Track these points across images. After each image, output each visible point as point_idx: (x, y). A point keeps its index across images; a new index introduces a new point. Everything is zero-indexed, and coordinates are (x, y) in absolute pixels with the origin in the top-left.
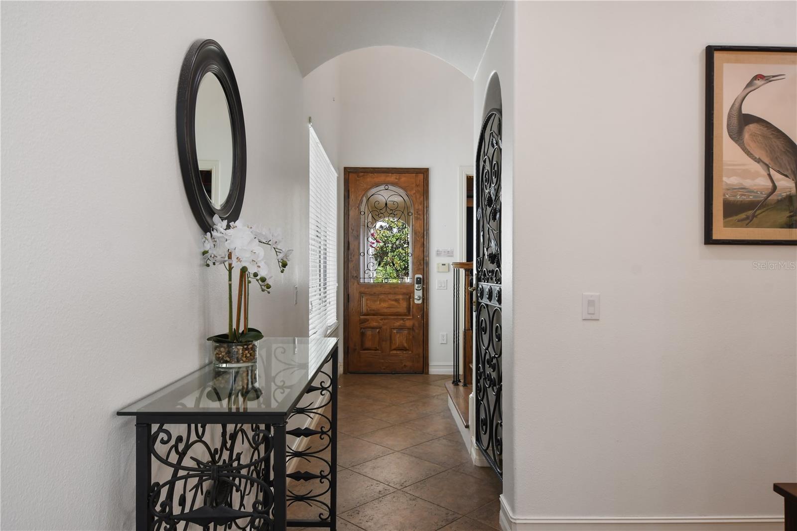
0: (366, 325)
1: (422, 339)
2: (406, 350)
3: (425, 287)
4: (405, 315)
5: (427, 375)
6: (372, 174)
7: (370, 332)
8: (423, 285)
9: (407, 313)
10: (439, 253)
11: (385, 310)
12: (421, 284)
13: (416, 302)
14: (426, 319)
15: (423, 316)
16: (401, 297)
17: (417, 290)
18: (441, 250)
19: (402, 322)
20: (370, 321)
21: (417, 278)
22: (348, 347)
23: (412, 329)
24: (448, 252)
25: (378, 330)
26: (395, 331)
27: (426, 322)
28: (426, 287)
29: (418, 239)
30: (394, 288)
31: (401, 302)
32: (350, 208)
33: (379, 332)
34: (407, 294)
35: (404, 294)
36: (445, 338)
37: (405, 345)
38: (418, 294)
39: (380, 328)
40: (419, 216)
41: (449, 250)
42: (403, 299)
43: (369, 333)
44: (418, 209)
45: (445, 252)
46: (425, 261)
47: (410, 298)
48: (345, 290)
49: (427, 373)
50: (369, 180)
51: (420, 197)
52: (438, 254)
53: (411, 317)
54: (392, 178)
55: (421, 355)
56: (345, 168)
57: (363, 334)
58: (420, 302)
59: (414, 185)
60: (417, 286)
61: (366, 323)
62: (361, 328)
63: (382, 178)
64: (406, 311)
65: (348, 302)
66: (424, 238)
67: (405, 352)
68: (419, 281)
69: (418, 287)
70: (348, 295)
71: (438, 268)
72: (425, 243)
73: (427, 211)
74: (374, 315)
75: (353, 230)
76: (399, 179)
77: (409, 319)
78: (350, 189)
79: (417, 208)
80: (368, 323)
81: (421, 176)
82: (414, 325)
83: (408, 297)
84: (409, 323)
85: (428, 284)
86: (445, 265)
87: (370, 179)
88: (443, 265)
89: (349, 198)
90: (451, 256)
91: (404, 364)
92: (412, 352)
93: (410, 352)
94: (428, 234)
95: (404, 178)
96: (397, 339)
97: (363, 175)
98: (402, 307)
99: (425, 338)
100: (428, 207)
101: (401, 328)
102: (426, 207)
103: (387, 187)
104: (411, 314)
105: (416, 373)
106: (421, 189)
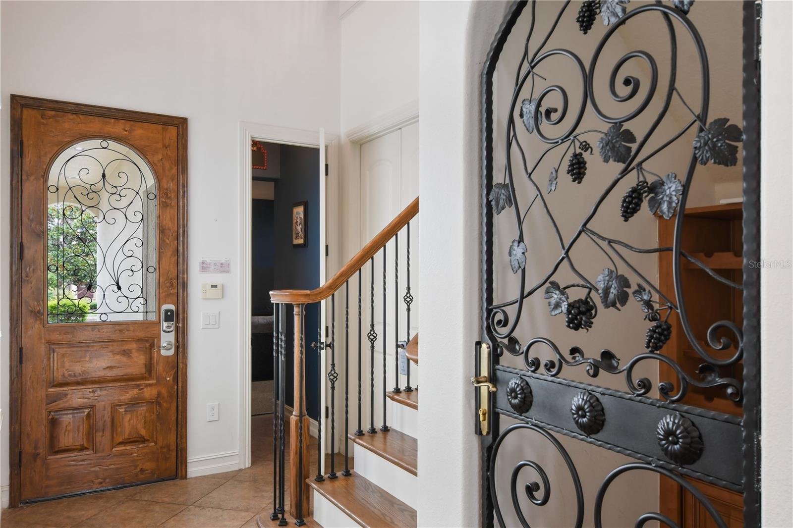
0: (61, 404)
1: (174, 418)
2: (143, 440)
3: (180, 325)
4: (143, 378)
5: (184, 481)
6: (74, 116)
7: (70, 416)
8: (177, 322)
9: (147, 375)
10: (204, 267)
11: (102, 373)
12: (173, 321)
13: (164, 353)
14: (183, 382)
15: (176, 378)
16: (134, 346)
17: (164, 331)
18: (208, 261)
19: (136, 391)
20: (69, 396)
21: (167, 311)
22: (20, 453)
23: (157, 401)
24: (222, 264)
25: (87, 411)
26: (122, 410)
27: (182, 387)
28: (183, 327)
29: (168, 242)
30: (121, 330)
31: (135, 354)
32: (24, 177)
33: (88, 415)
34: (147, 341)
35: (140, 340)
36: (216, 410)
37: (143, 432)
38: (167, 339)
39: (92, 407)
40: (168, 201)
41: (223, 261)
42: (138, 350)
43: (67, 419)
44: (167, 189)
45: (215, 264)
46: (181, 280)
47: (152, 346)
48: (14, 339)
49: (185, 477)
50: (67, 125)
51: (171, 168)
52: (202, 269)
53: (154, 381)
54: (119, 128)
55: (173, 447)
56: (14, 97)
57: (54, 423)
58: (171, 352)
59: (160, 145)
60: (165, 324)
61: (61, 402)
62: (50, 412)
63: (96, 124)
64: (143, 371)
65: (21, 362)
66: (178, 239)
67: (141, 446)
68: (168, 318)
69: (168, 327)
70: (21, 349)
71: (205, 291)
72: (181, 248)
73: (184, 192)
74: (78, 383)
75: (32, 221)
76: (130, 131)
77: (150, 385)
78: (25, 140)
79: (165, 186)
80: (65, 400)
81: (173, 131)
82: (159, 395)
83: (148, 345)
84: (149, 393)
85: (185, 320)
86: (216, 286)
87: (68, 123)
88: (213, 286)
89: (22, 157)
90: (228, 272)
91: (140, 467)
92: (156, 444)
93: (152, 444)
94: (185, 233)
95: (139, 131)
96: (127, 424)
97: (54, 117)
98: (137, 363)
99: (180, 416)
100: (185, 185)
101: (134, 403)
102: (183, 186)
103: (104, 144)
104: (154, 374)
105: (163, 480)
106: (172, 153)
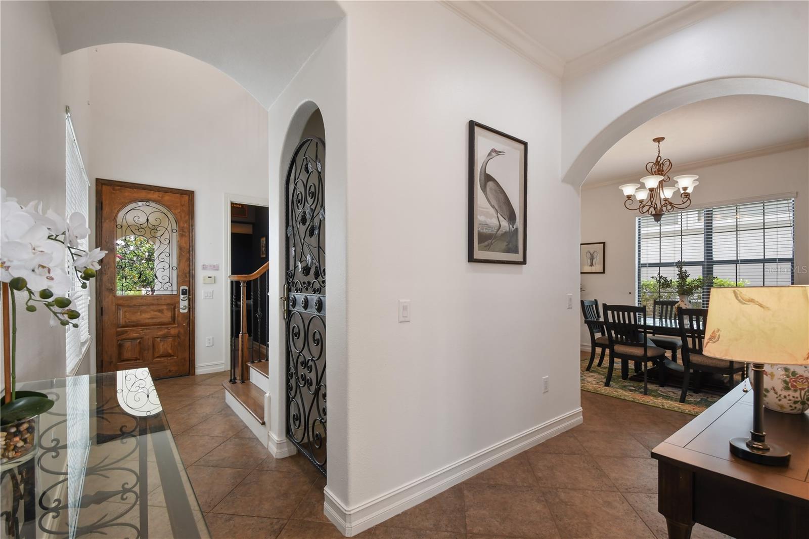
0: (124, 336)
1: (188, 345)
2: (170, 356)
3: (191, 297)
4: (170, 324)
5: (194, 376)
6: (131, 189)
7: (130, 343)
8: (189, 295)
9: (172, 322)
10: (204, 267)
11: (147, 321)
12: (186, 294)
13: (181, 311)
14: (192, 326)
15: (189, 324)
16: (165, 307)
17: (182, 300)
18: (206, 264)
19: (166, 330)
20: (129, 333)
21: (183, 290)
22: (102, 361)
23: (178, 336)
24: (214, 266)
25: (139, 341)
26: (158, 340)
27: (192, 328)
28: (192, 298)
29: (183, 254)
30: (157, 299)
31: (165, 311)
32: (103, 220)
33: (140, 342)
34: (172, 305)
35: (168, 304)
36: (211, 341)
37: (170, 351)
38: (183, 304)
39: (141, 338)
40: (184, 234)
41: (215, 264)
42: (167, 309)
43: (128, 344)
44: (183, 227)
45: (210, 266)
46: (191, 274)
47: (175, 308)
48: (98, 303)
49: (194, 374)
50: (127, 194)
51: (185, 217)
52: (203, 268)
53: (176, 326)
54: (156, 195)
55: (187, 359)
56: (97, 179)
57: (120, 346)
58: (186, 311)
59: (179, 205)
60: (182, 296)
61: (125, 335)
62: (118, 340)
63: (143, 194)
64: (170, 320)
65: (102, 315)
66: (189, 253)
67: (169, 358)
68: (184, 292)
69: (183, 298)
70: (102, 308)
71: (204, 280)
72: (191, 258)
73: (192, 229)
74: (134, 326)
75: (107, 243)
76: (162, 197)
77: (173, 327)
78: (103, 201)
79: (182, 226)
80: (126, 334)
81: (186, 198)
82: (179, 332)
83: (173, 307)
84: (173, 332)
85: (193, 295)
86: (211, 277)
87: (127, 193)
88: (209, 277)
89: (102, 210)
90: (217, 270)
91: (168, 370)
92: (178, 357)
93: (175, 358)
94: (193, 250)
95: (167, 197)
96: (161, 347)
97: (119, 190)
98: (167, 316)
99: (191, 343)
100: (193, 225)
101: (164, 337)
102: (192, 226)
103: (148, 204)
104: (176, 322)
105: (181, 376)
106: (186, 209)
